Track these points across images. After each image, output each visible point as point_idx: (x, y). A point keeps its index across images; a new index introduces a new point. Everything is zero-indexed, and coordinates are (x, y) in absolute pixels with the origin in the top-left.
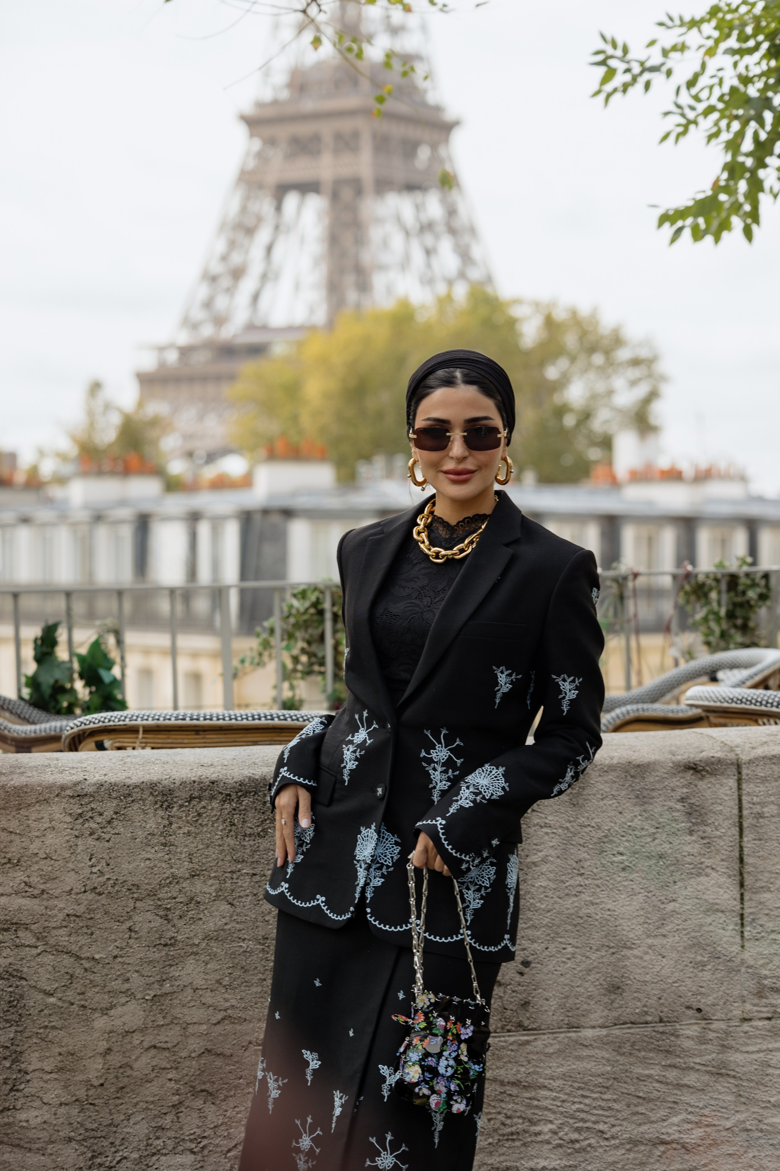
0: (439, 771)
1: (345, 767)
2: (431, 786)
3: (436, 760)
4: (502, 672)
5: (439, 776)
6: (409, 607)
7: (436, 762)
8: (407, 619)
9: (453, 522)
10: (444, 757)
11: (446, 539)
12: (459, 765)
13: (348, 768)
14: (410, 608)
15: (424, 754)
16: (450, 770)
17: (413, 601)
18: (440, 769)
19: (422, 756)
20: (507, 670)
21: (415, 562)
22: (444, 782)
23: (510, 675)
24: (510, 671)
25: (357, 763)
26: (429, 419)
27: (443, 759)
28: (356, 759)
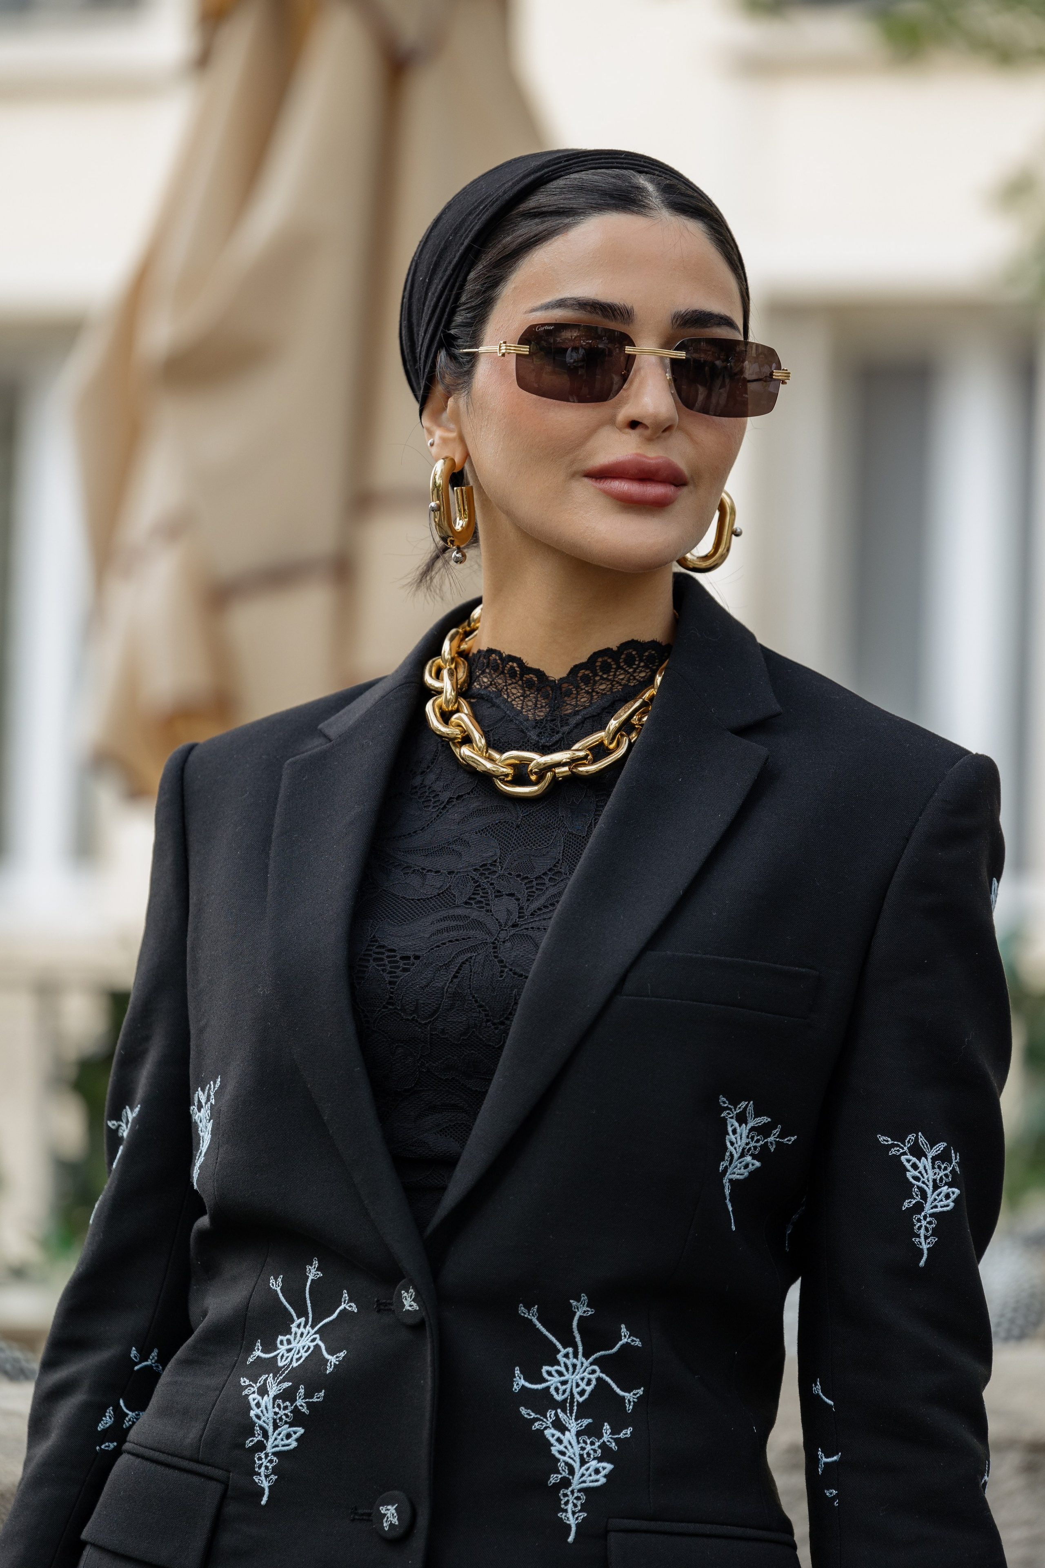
0: (574, 1431)
1: (260, 1446)
2: (554, 1479)
3: (559, 1398)
4: (742, 1119)
5: (577, 1448)
6: (447, 930)
7: (562, 1405)
8: (447, 965)
9: (556, 671)
10: (583, 1385)
11: (537, 723)
12: (630, 1408)
13: (269, 1449)
14: (453, 934)
15: (522, 1382)
16: (606, 1426)
17: (459, 911)
18: (573, 1426)
19: (516, 1388)
20: (757, 1115)
21: (445, 796)
22: (593, 1464)
23: (763, 1131)
24: (765, 1120)
25: (301, 1431)
26: (561, 304)
27: (582, 1393)
28: (297, 1419)
